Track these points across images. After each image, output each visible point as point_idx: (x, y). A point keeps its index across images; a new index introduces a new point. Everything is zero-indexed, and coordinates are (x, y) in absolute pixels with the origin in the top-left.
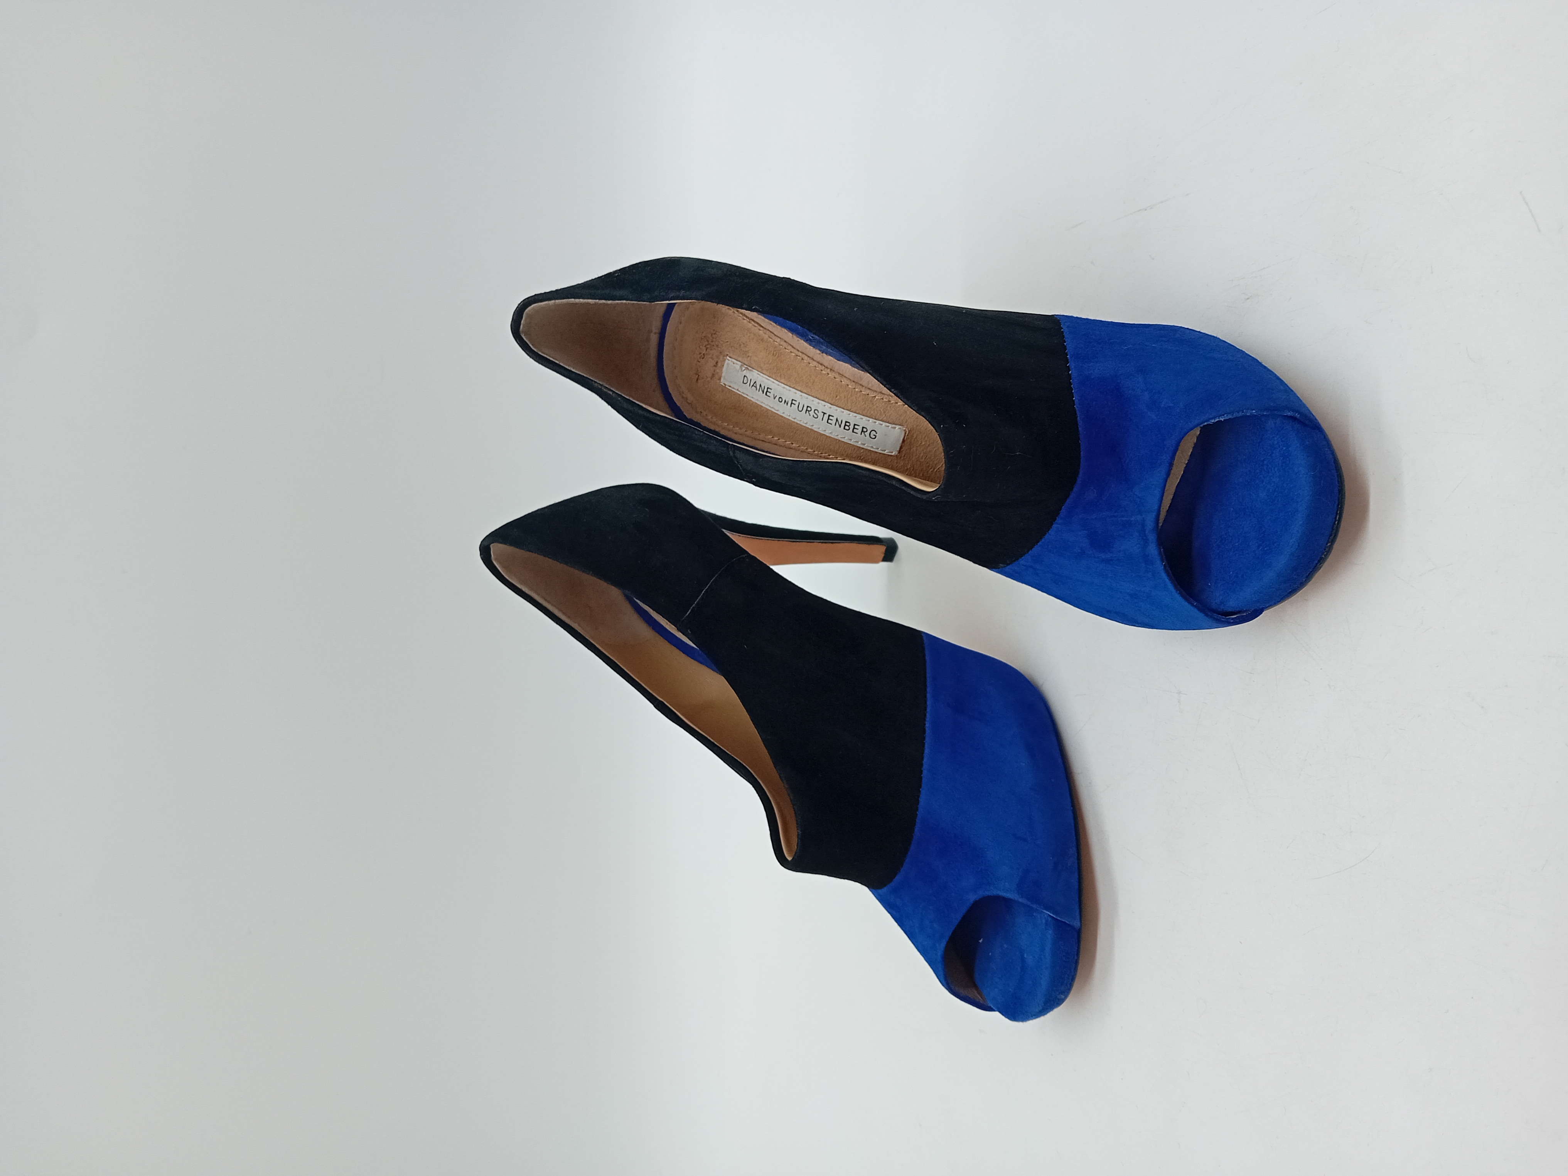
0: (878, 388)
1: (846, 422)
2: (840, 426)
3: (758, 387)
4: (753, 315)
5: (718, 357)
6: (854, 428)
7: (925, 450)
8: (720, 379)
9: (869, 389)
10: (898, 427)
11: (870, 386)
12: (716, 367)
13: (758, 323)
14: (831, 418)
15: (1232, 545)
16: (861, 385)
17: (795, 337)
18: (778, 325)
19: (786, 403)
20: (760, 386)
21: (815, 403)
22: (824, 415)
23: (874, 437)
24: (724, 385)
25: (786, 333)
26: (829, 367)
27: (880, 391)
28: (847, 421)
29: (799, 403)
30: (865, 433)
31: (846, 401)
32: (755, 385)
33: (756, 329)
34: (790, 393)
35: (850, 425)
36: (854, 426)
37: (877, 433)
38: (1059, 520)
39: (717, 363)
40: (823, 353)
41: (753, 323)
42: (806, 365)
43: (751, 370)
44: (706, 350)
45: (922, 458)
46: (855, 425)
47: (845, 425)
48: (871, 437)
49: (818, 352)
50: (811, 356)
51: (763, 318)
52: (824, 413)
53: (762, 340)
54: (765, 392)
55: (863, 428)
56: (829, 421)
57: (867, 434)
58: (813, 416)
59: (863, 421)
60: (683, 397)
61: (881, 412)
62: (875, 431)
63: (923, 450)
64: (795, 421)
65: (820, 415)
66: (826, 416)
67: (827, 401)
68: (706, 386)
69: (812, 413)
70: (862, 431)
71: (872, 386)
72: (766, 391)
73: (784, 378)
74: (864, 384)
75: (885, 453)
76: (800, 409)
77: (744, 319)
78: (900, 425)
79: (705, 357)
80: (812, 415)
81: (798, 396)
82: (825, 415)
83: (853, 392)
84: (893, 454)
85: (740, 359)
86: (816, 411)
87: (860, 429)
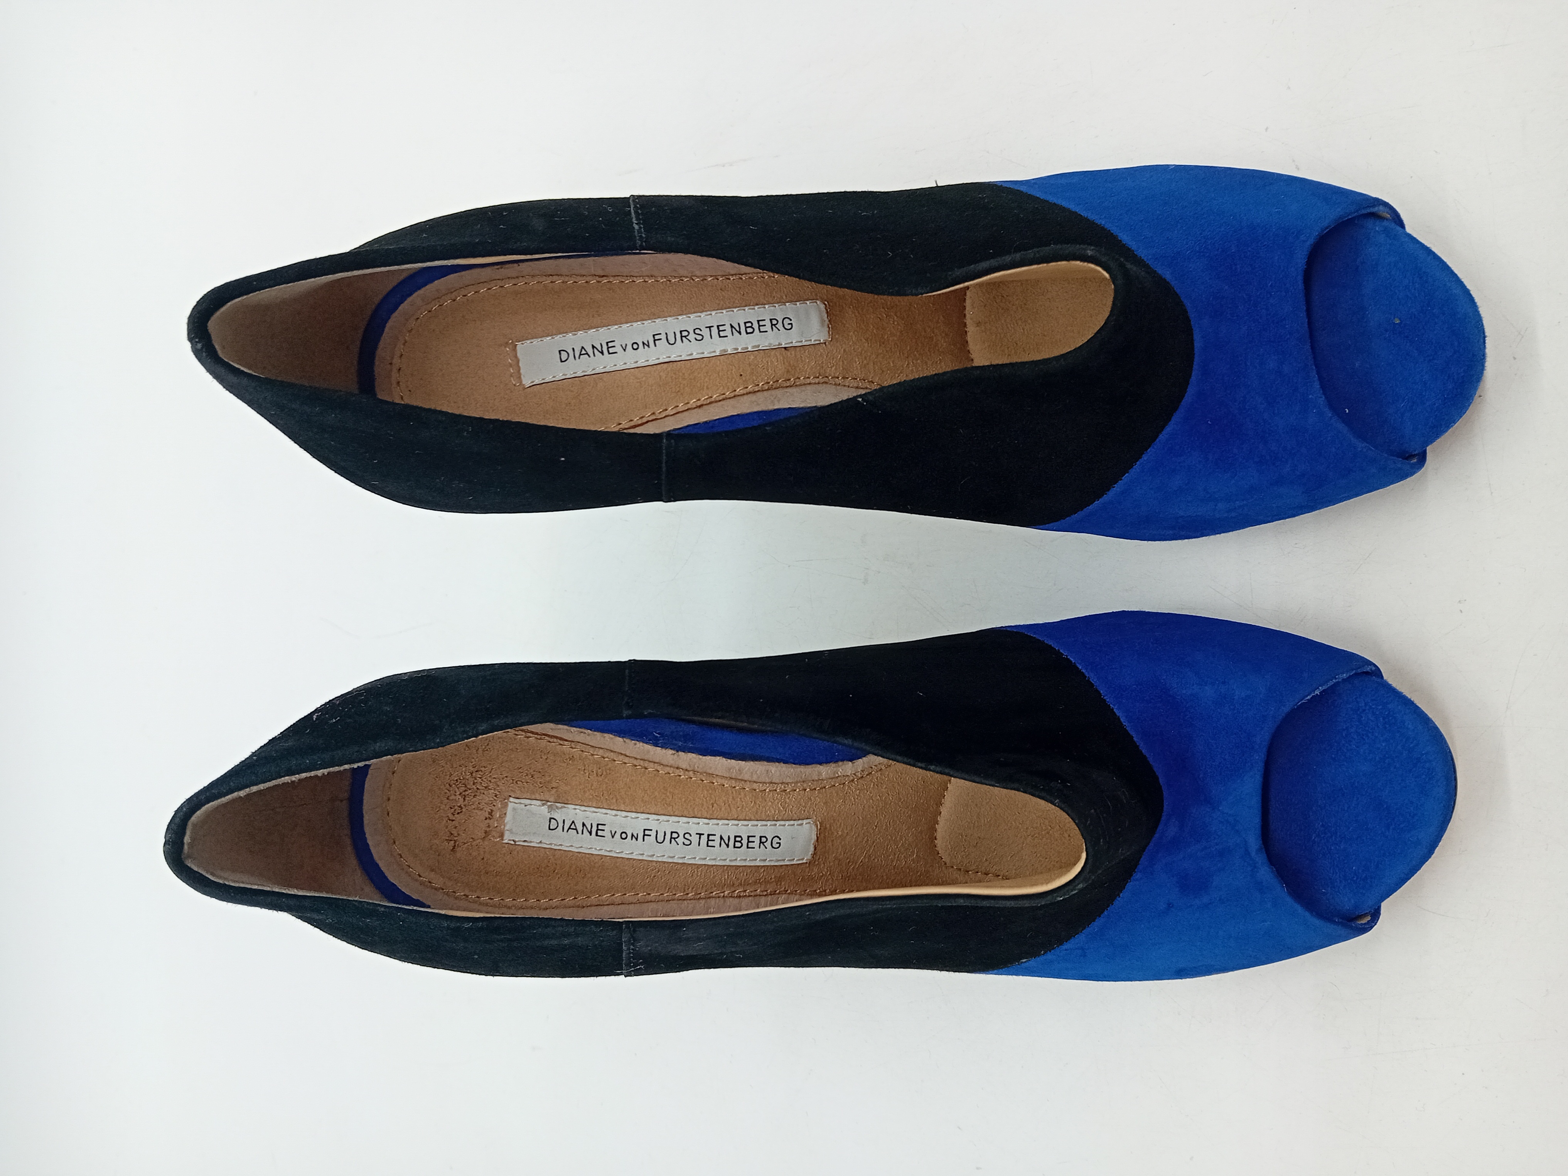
0: (767, 779)
1: (736, 837)
2: (728, 846)
3: (580, 828)
4: (548, 727)
5: (491, 803)
6: (749, 842)
7: (843, 843)
8: (502, 836)
9: (755, 782)
10: (805, 822)
11: (755, 778)
12: (490, 819)
13: (556, 737)
14: (711, 838)
15: (1340, 836)
16: (742, 780)
17: (628, 741)
18: (595, 731)
19: (634, 839)
20: (584, 825)
21: (682, 825)
22: (700, 838)
23: (778, 845)
24: (513, 843)
25: (612, 738)
26: (689, 768)
27: (770, 780)
28: (736, 835)
29: (657, 832)
30: (765, 844)
31: (728, 807)
32: (573, 826)
33: (554, 745)
34: (636, 822)
35: (742, 840)
36: (748, 839)
37: (780, 839)
38: (1137, 875)
39: (491, 813)
40: (678, 751)
41: (547, 738)
42: (655, 775)
43: (562, 807)
44: (464, 799)
45: (841, 854)
46: (749, 837)
47: (735, 841)
48: (773, 847)
49: (671, 752)
50: (657, 761)
51: (566, 727)
52: (700, 835)
53: (572, 758)
54: (594, 833)
55: (761, 837)
56: (710, 843)
57: (768, 844)
58: (684, 844)
59: (759, 829)
60: (422, 883)
61: (779, 808)
62: (778, 837)
63: (841, 843)
64: (654, 859)
65: (695, 839)
66: (704, 838)
67: (699, 815)
68: (474, 854)
69: (681, 840)
70: (761, 842)
71: (759, 777)
72: (598, 830)
73: (624, 803)
74: (747, 777)
75: (795, 862)
76: (660, 839)
77: (528, 737)
78: (807, 819)
79: (464, 810)
80: (681, 843)
81: (652, 822)
82: (702, 836)
83: (734, 793)
84: (804, 861)
85: (538, 797)
86: (687, 836)
87: (757, 840)
